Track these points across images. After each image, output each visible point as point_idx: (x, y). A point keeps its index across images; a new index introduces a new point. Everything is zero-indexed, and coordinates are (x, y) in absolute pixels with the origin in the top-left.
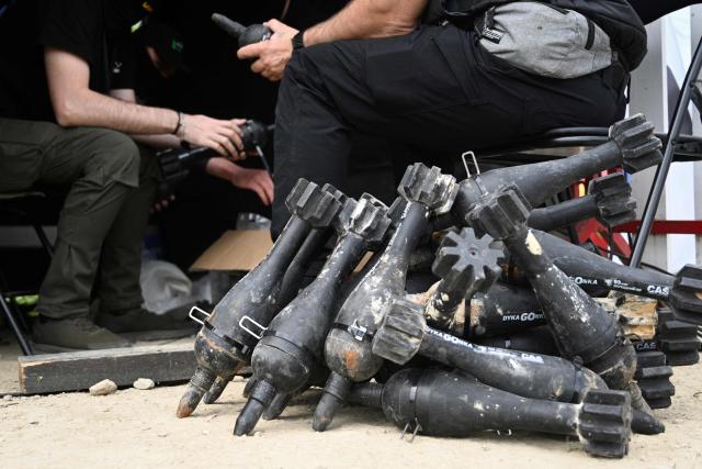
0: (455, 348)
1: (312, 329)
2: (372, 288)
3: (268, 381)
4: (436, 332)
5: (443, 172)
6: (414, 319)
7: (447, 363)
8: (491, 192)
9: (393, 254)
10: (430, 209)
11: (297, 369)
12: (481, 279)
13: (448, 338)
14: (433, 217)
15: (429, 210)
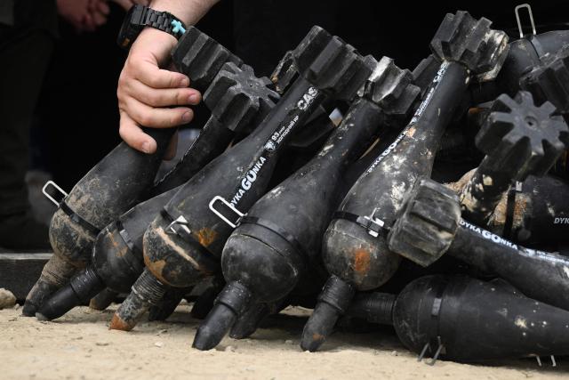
0: (496, 248)
1: (306, 220)
2: (394, 169)
3: (244, 282)
4: (472, 227)
5: (493, 27)
6: (447, 208)
7: (484, 267)
8: (553, 52)
9: (420, 127)
10: (473, 73)
11: (282, 269)
12: (539, 156)
13: (486, 235)
14: (475, 82)
15: (470, 75)
